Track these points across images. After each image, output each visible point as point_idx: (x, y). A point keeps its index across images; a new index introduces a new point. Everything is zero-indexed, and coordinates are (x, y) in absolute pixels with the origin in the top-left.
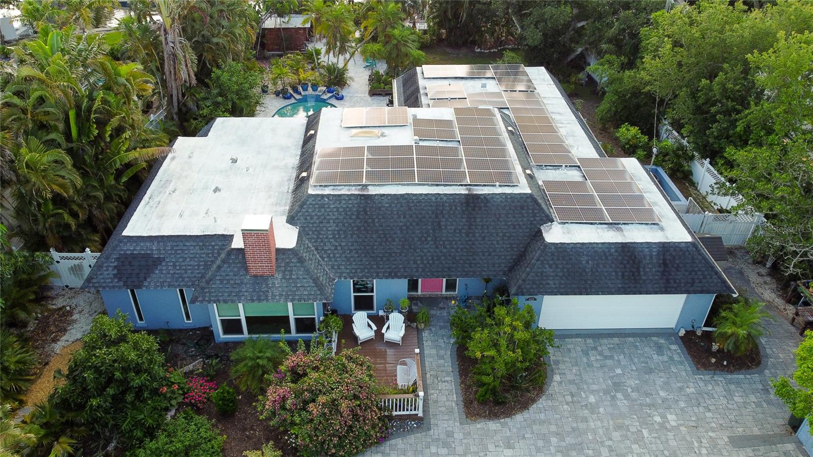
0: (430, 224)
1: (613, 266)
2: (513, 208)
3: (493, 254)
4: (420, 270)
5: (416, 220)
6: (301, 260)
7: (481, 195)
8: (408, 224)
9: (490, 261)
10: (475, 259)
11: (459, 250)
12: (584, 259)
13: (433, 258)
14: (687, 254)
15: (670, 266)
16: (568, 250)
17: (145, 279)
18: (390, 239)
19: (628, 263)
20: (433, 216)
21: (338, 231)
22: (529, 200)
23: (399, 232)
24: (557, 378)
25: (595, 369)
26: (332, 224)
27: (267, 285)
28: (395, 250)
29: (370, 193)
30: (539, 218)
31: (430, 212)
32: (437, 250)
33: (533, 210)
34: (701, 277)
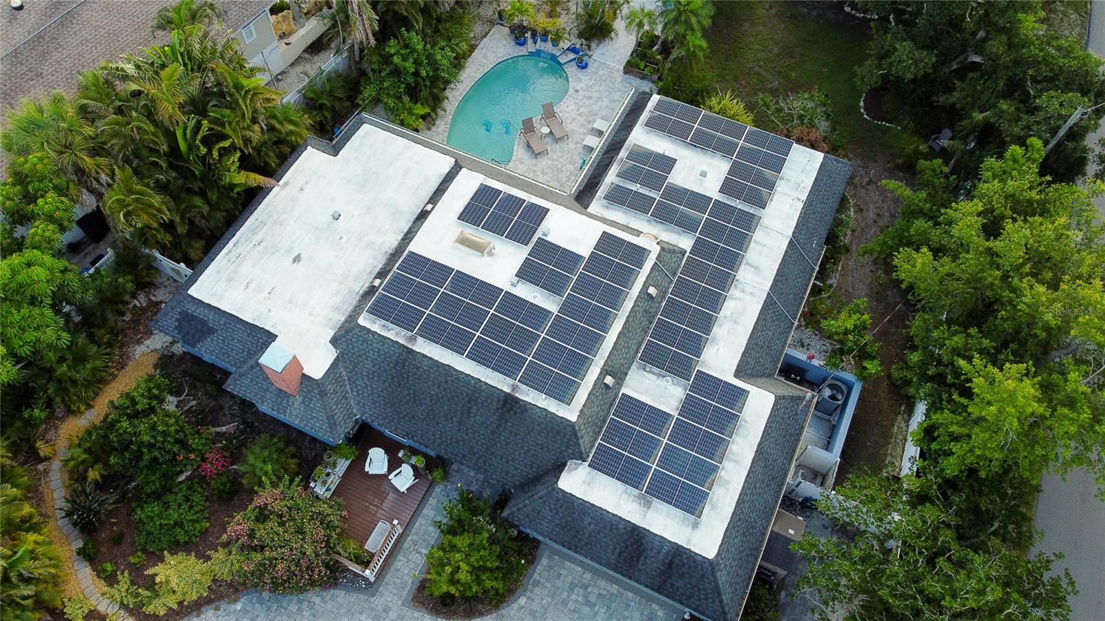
0: (460, 405)
1: (615, 540)
2: (549, 429)
3: (511, 463)
4: (436, 444)
5: (449, 395)
6: (323, 394)
7: (522, 400)
8: (440, 396)
9: (505, 469)
10: (491, 460)
11: (479, 444)
12: (587, 520)
13: (451, 439)
14: (700, 568)
15: (674, 570)
16: (576, 504)
17: (199, 342)
18: (418, 402)
19: (632, 545)
20: (467, 399)
21: (374, 372)
22: (569, 429)
23: (428, 399)
24: (522, 601)
25: (566, 610)
26: (369, 362)
27: (288, 402)
28: (419, 415)
29: (414, 348)
30: (571, 451)
31: (465, 394)
32: (459, 434)
33: (569, 440)
34: (702, 596)
